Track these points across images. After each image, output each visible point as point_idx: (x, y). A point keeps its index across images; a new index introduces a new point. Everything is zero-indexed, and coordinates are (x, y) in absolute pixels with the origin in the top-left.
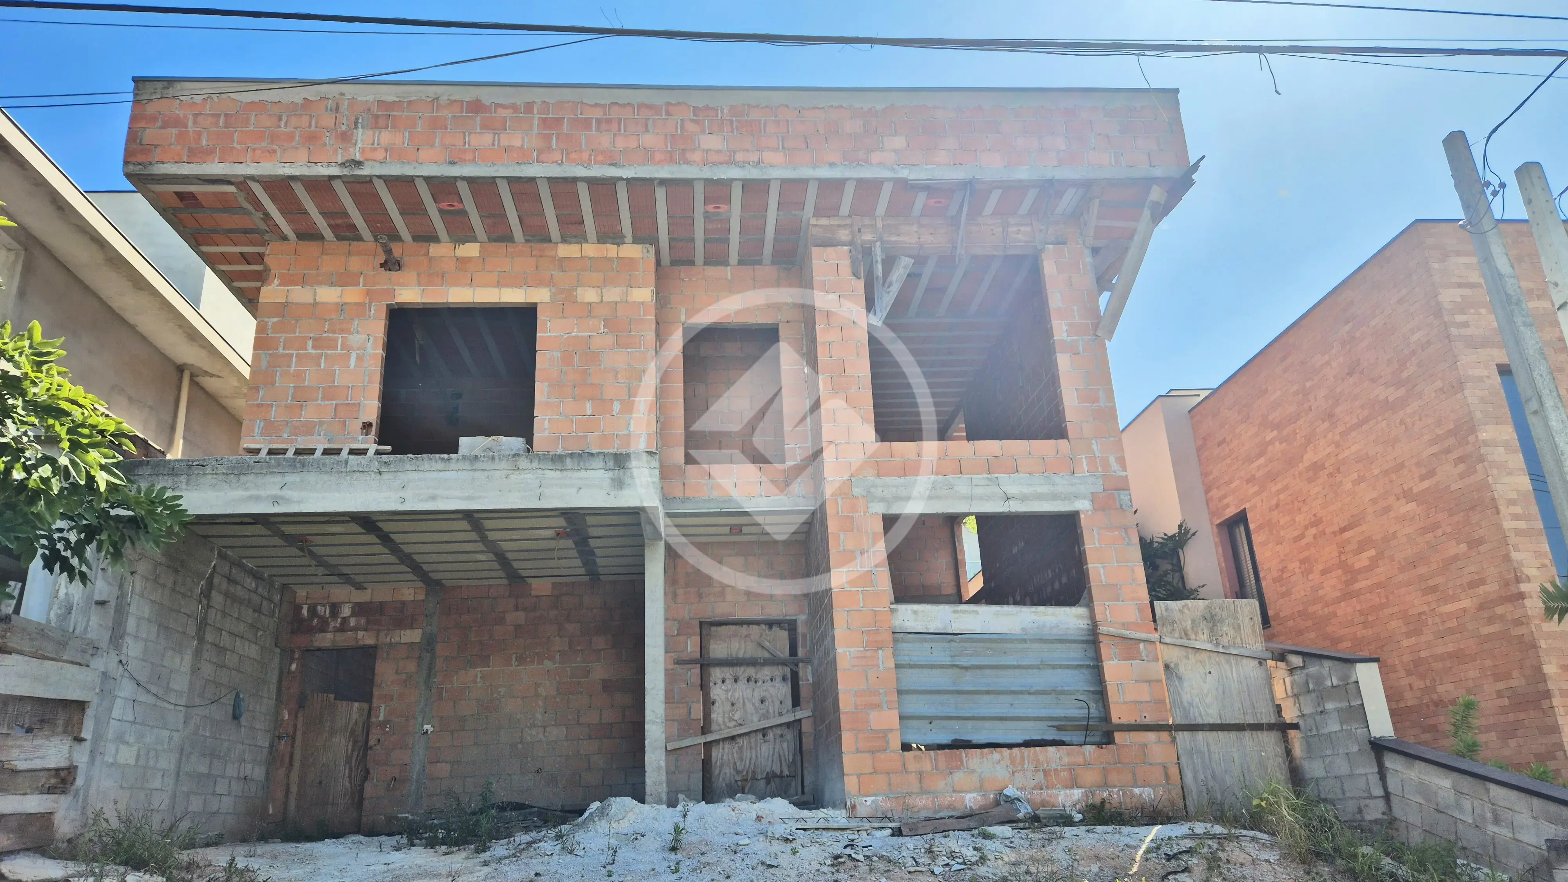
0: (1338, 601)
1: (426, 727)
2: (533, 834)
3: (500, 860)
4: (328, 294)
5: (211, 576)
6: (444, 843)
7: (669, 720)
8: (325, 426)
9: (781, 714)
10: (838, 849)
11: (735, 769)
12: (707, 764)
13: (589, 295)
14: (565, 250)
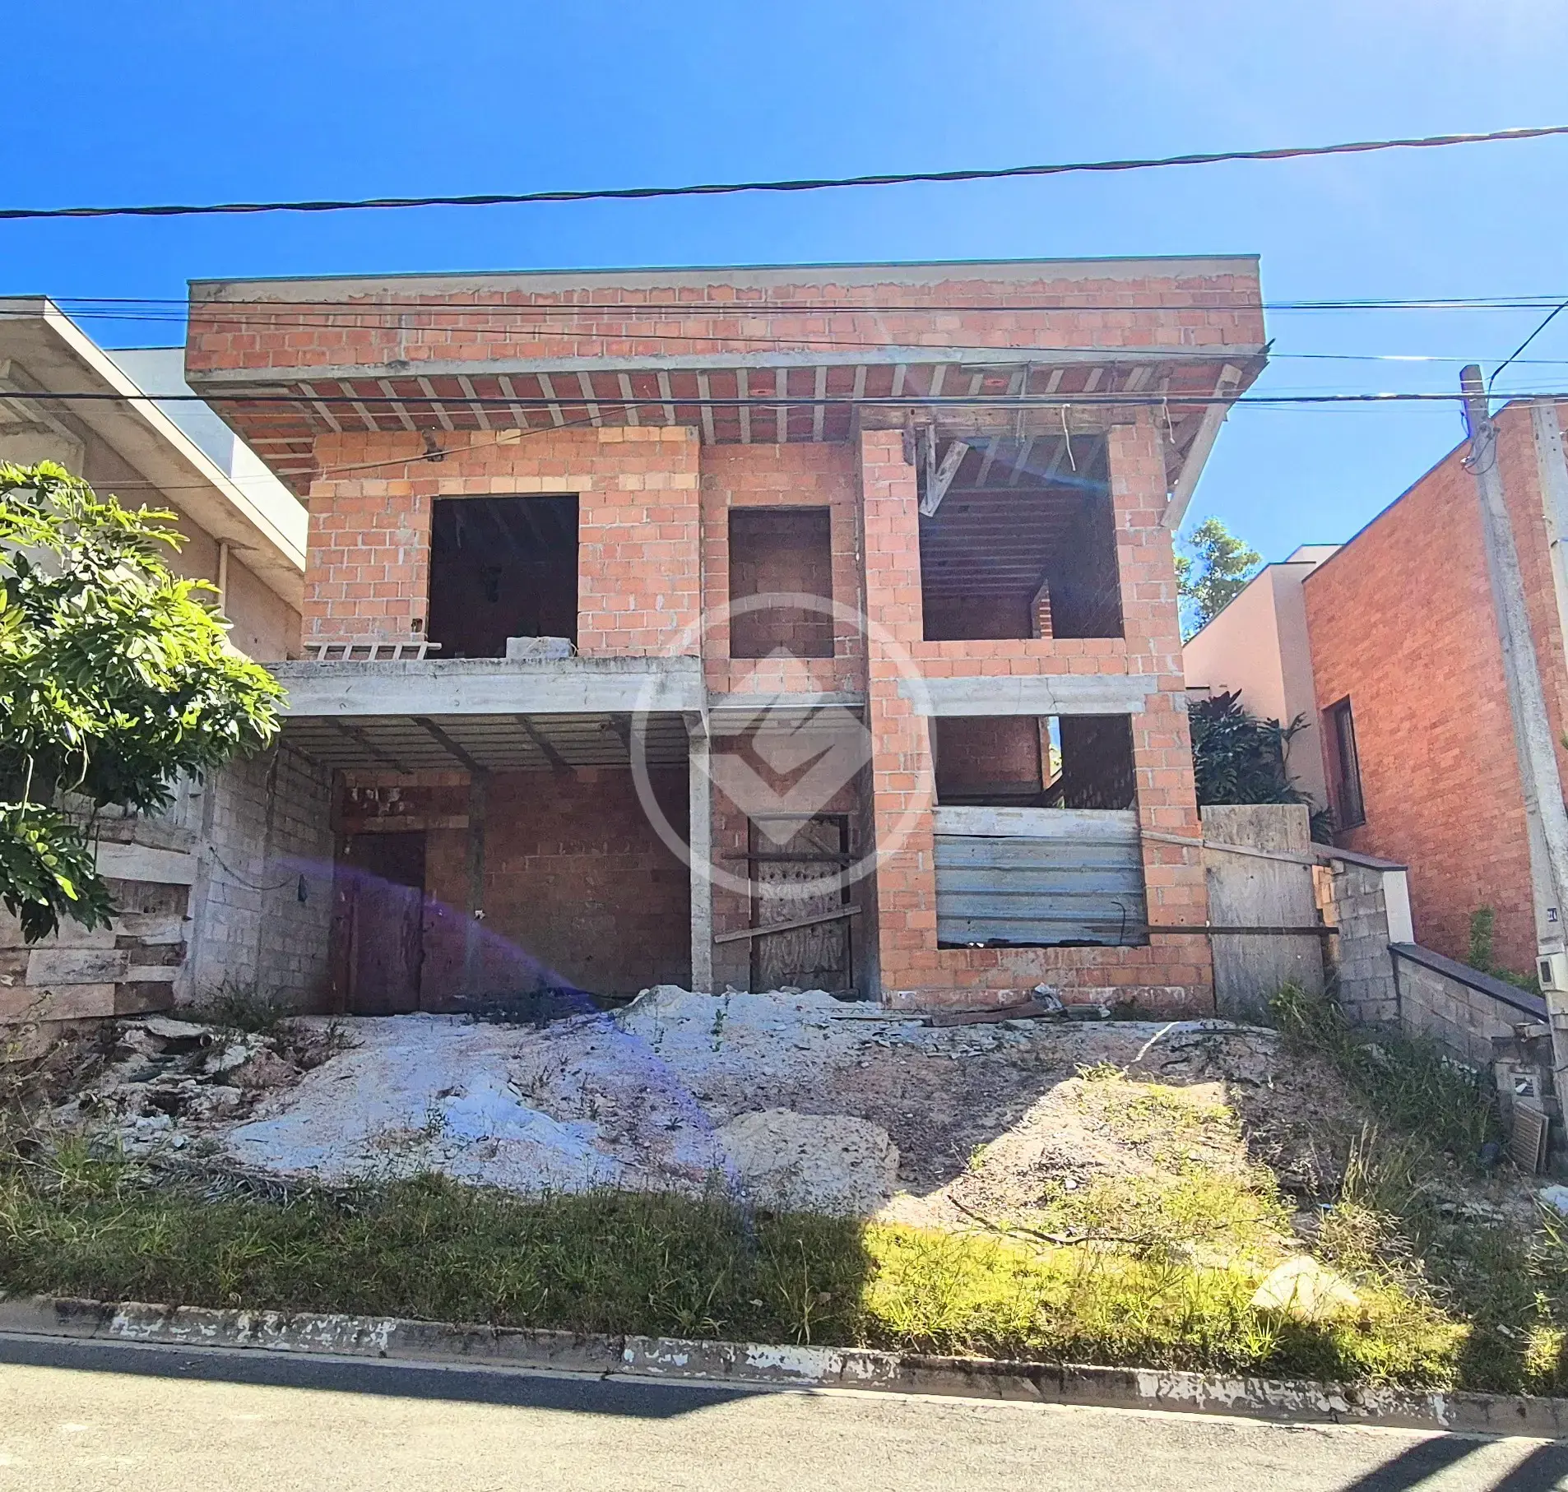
0: (1425, 799)
1: (478, 912)
2: (590, 1016)
3: (559, 1036)
4: (375, 488)
5: (275, 766)
6: (506, 1020)
7: (715, 914)
8: (377, 624)
9: (830, 910)
10: (867, 1036)
11: (783, 962)
12: (755, 955)
13: (630, 482)
14: (607, 435)
